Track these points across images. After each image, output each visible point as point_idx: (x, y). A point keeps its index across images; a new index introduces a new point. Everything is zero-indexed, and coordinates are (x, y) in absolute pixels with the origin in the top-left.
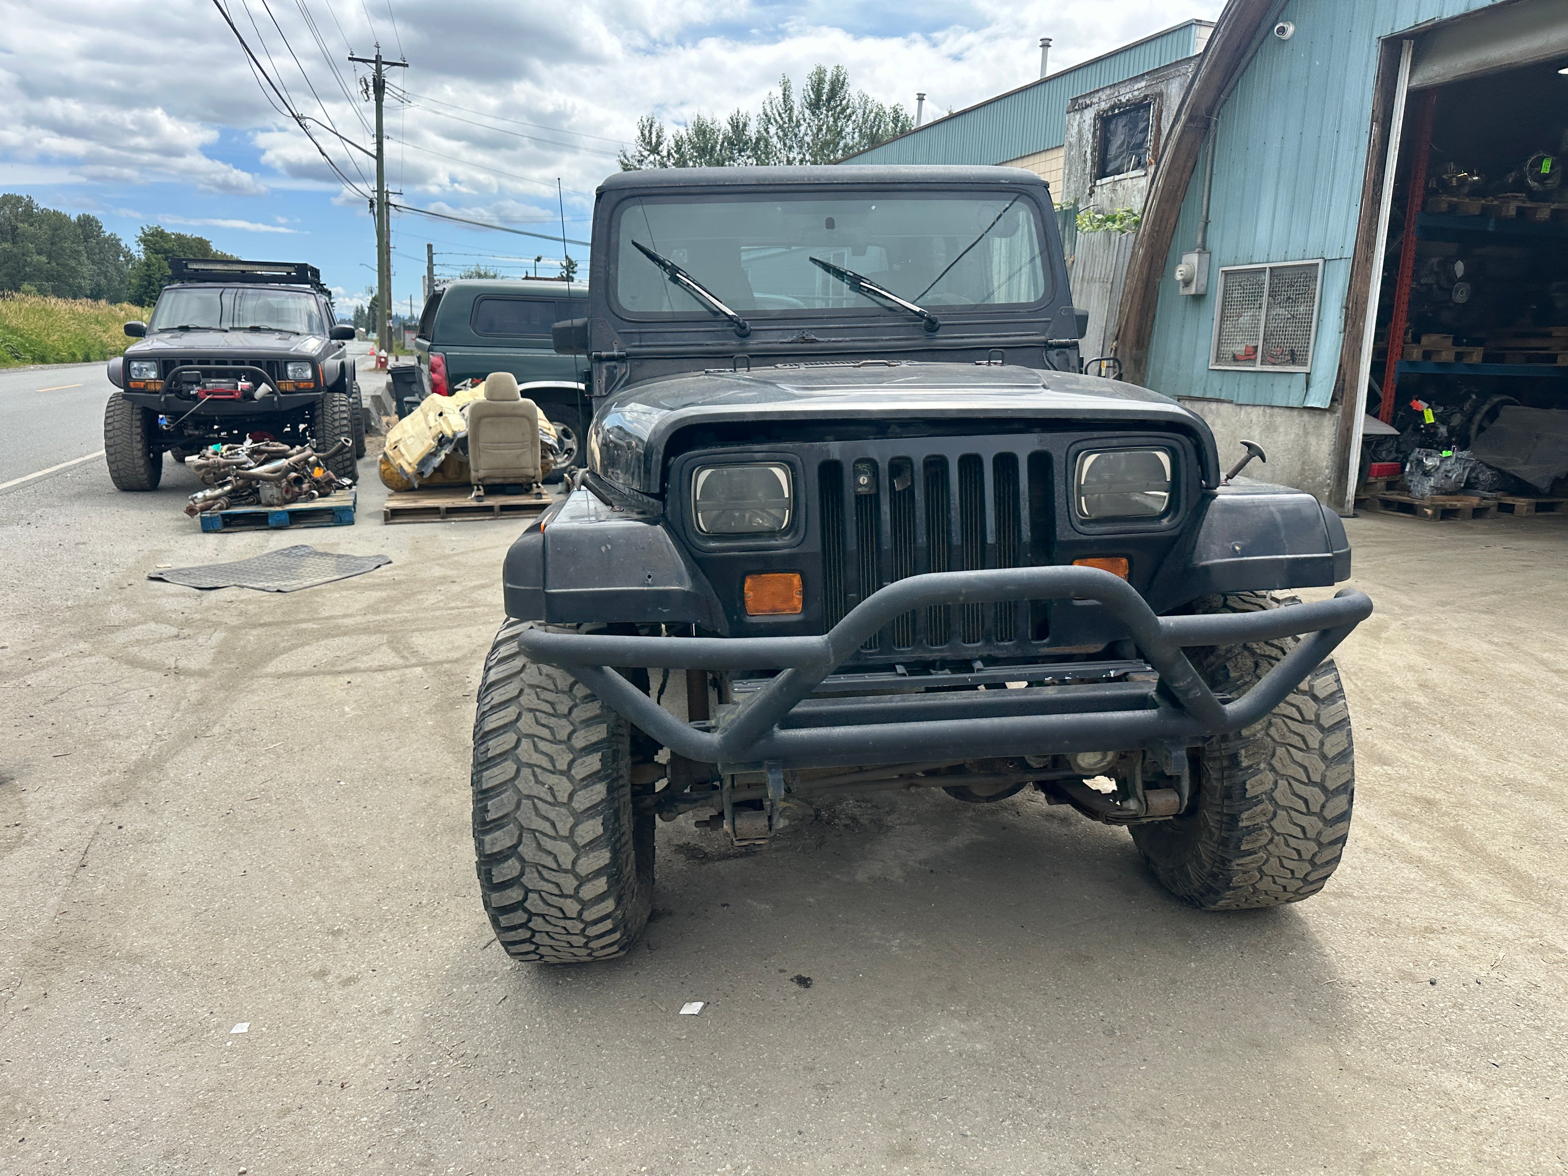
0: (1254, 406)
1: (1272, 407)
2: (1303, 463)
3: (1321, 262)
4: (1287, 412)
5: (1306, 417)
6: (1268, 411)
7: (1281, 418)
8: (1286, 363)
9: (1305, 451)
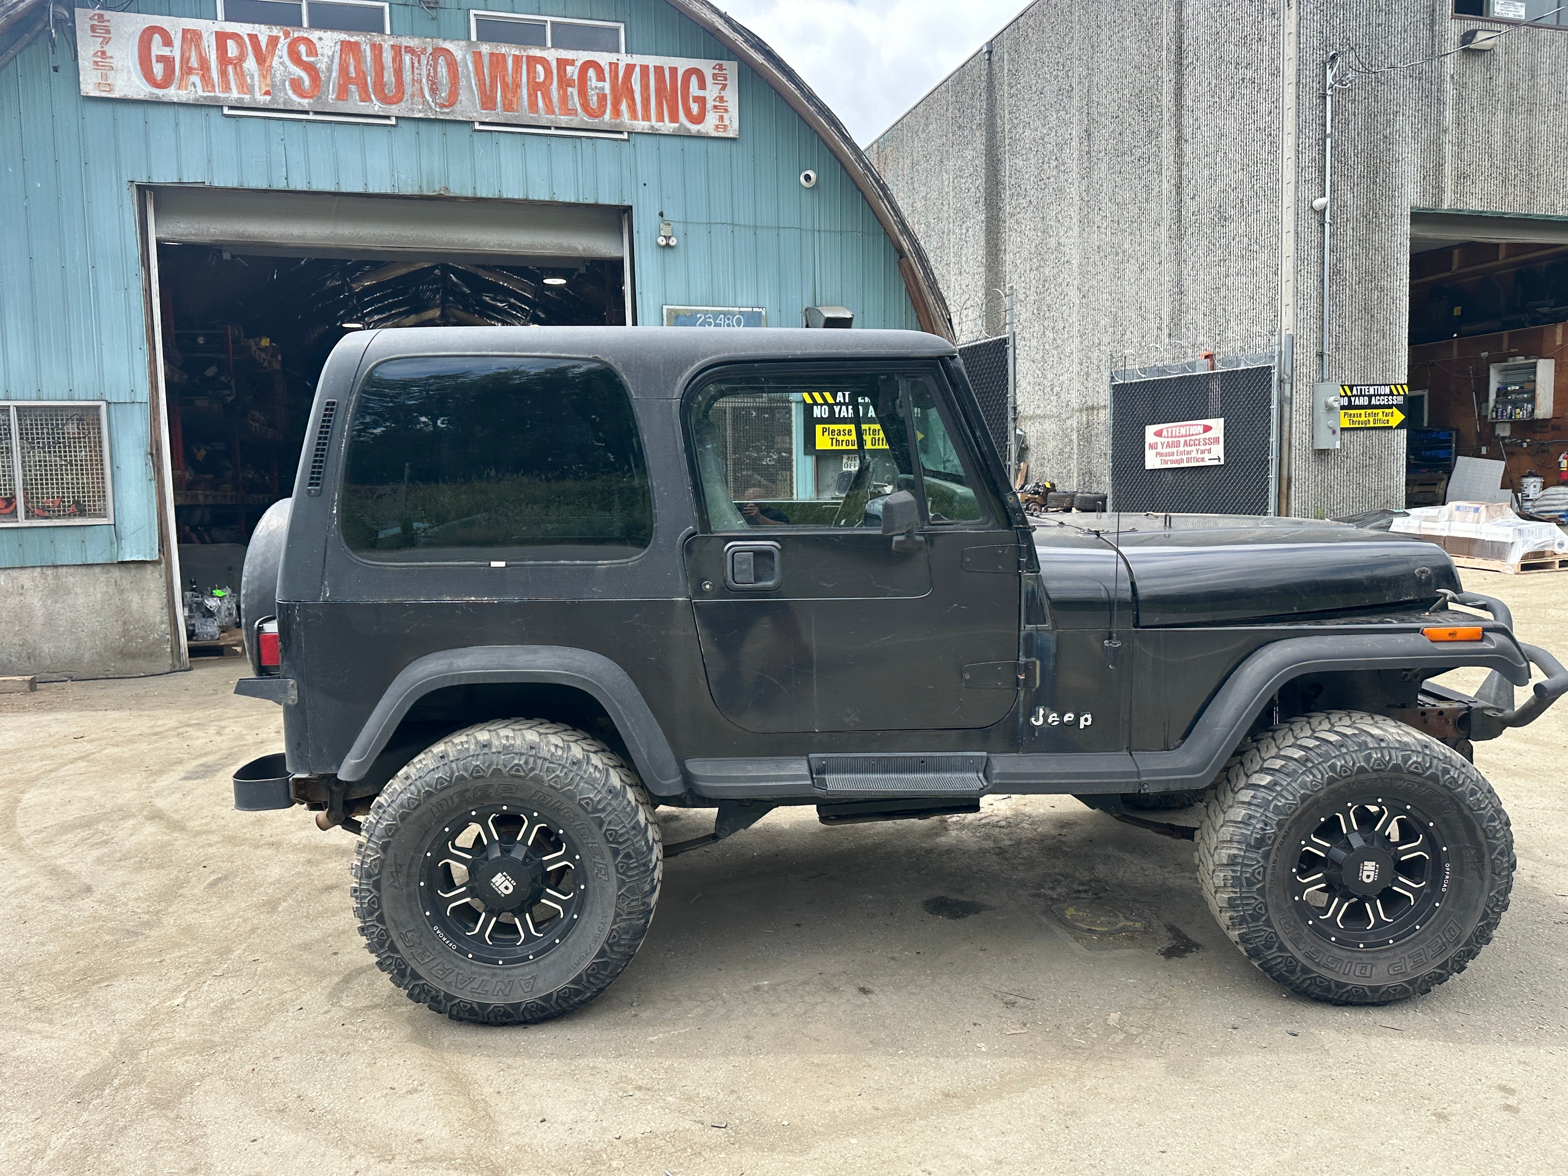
0: (22, 568)
1: (56, 567)
2: (125, 623)
3: (103, 404)
4: (83, 570)
5: (116, 573)
6: (49, 572)
7: (71, 578)
8: (70, 515)
9: (122, 610)
